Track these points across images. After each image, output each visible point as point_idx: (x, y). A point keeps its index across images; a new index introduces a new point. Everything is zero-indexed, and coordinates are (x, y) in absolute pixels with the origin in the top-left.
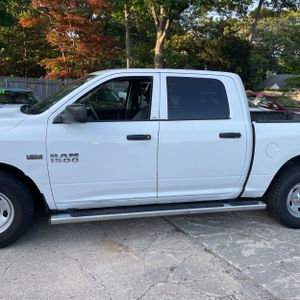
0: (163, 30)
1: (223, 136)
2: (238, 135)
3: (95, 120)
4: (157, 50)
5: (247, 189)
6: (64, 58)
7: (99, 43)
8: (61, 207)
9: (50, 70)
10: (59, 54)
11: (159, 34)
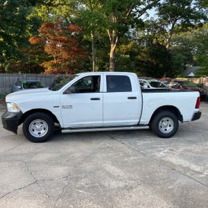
0: (114, 43)
1: (129, 98)
2: (135, 98)
3: (78, 93)
4: (111, 55)
5: (141, 120)
6: (55, 61)
7: (76, 51)
8: (65, 127)
9: (47, 68)
10: (52, 58)
11: (112, 45)
